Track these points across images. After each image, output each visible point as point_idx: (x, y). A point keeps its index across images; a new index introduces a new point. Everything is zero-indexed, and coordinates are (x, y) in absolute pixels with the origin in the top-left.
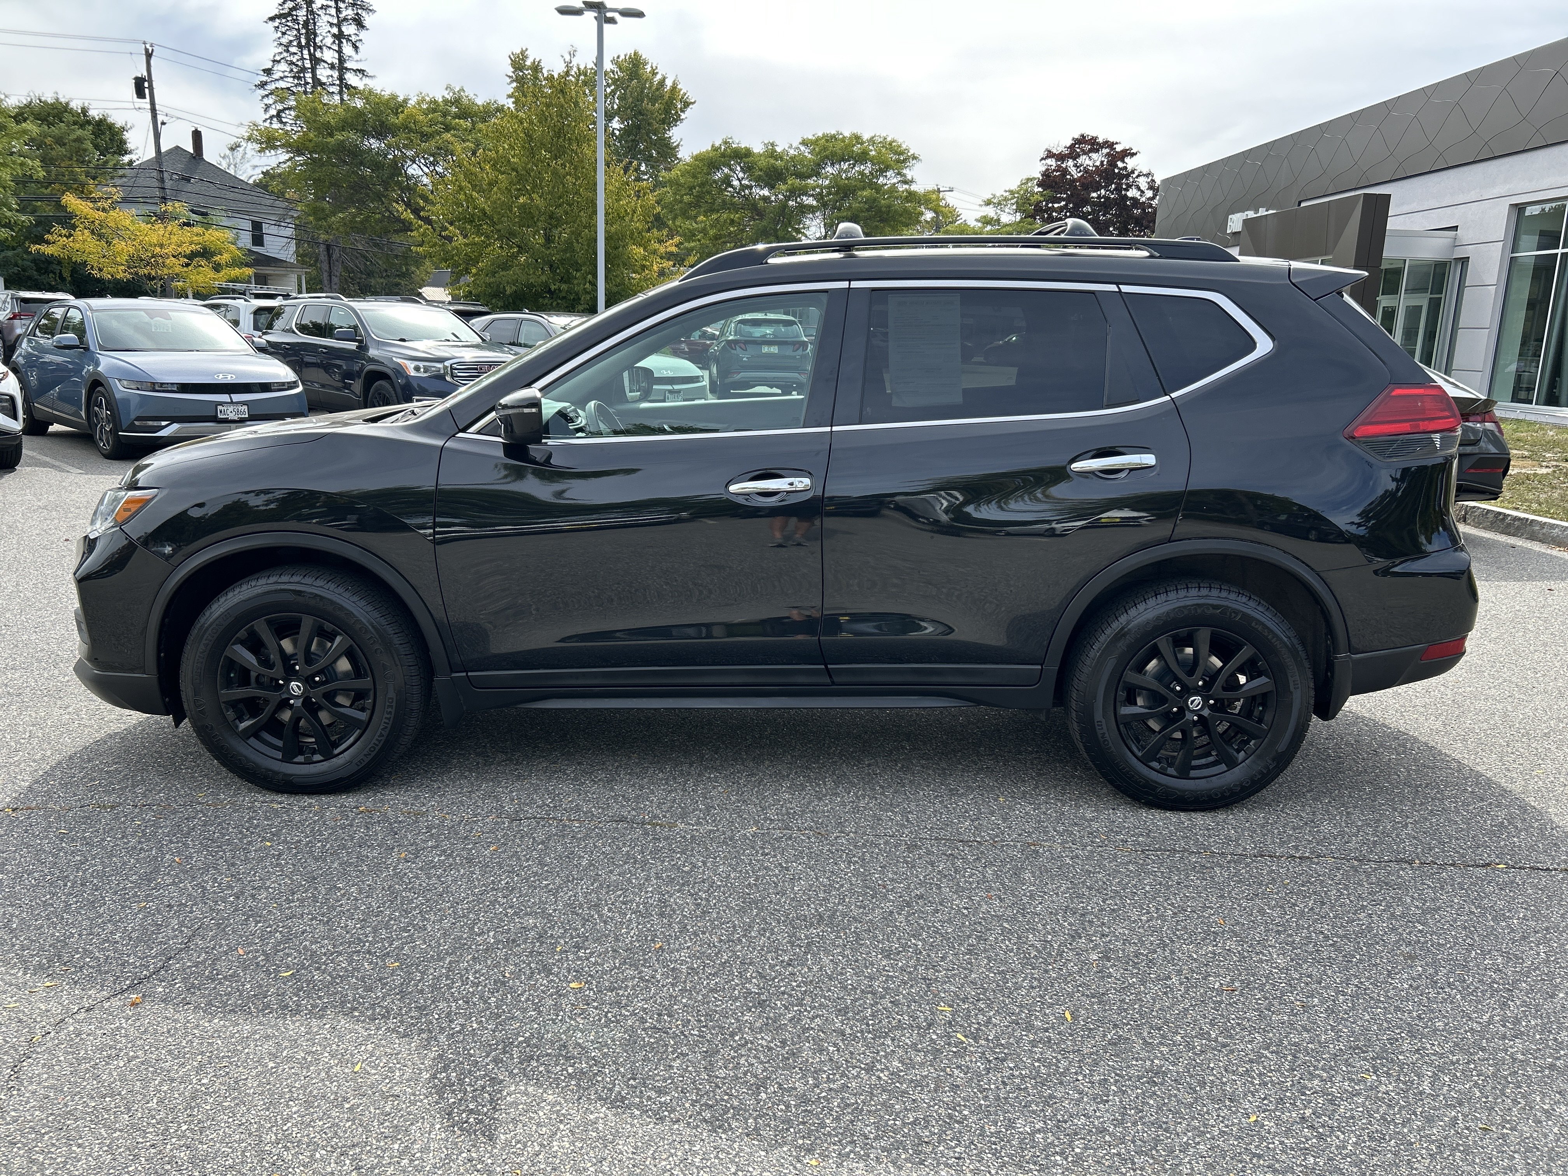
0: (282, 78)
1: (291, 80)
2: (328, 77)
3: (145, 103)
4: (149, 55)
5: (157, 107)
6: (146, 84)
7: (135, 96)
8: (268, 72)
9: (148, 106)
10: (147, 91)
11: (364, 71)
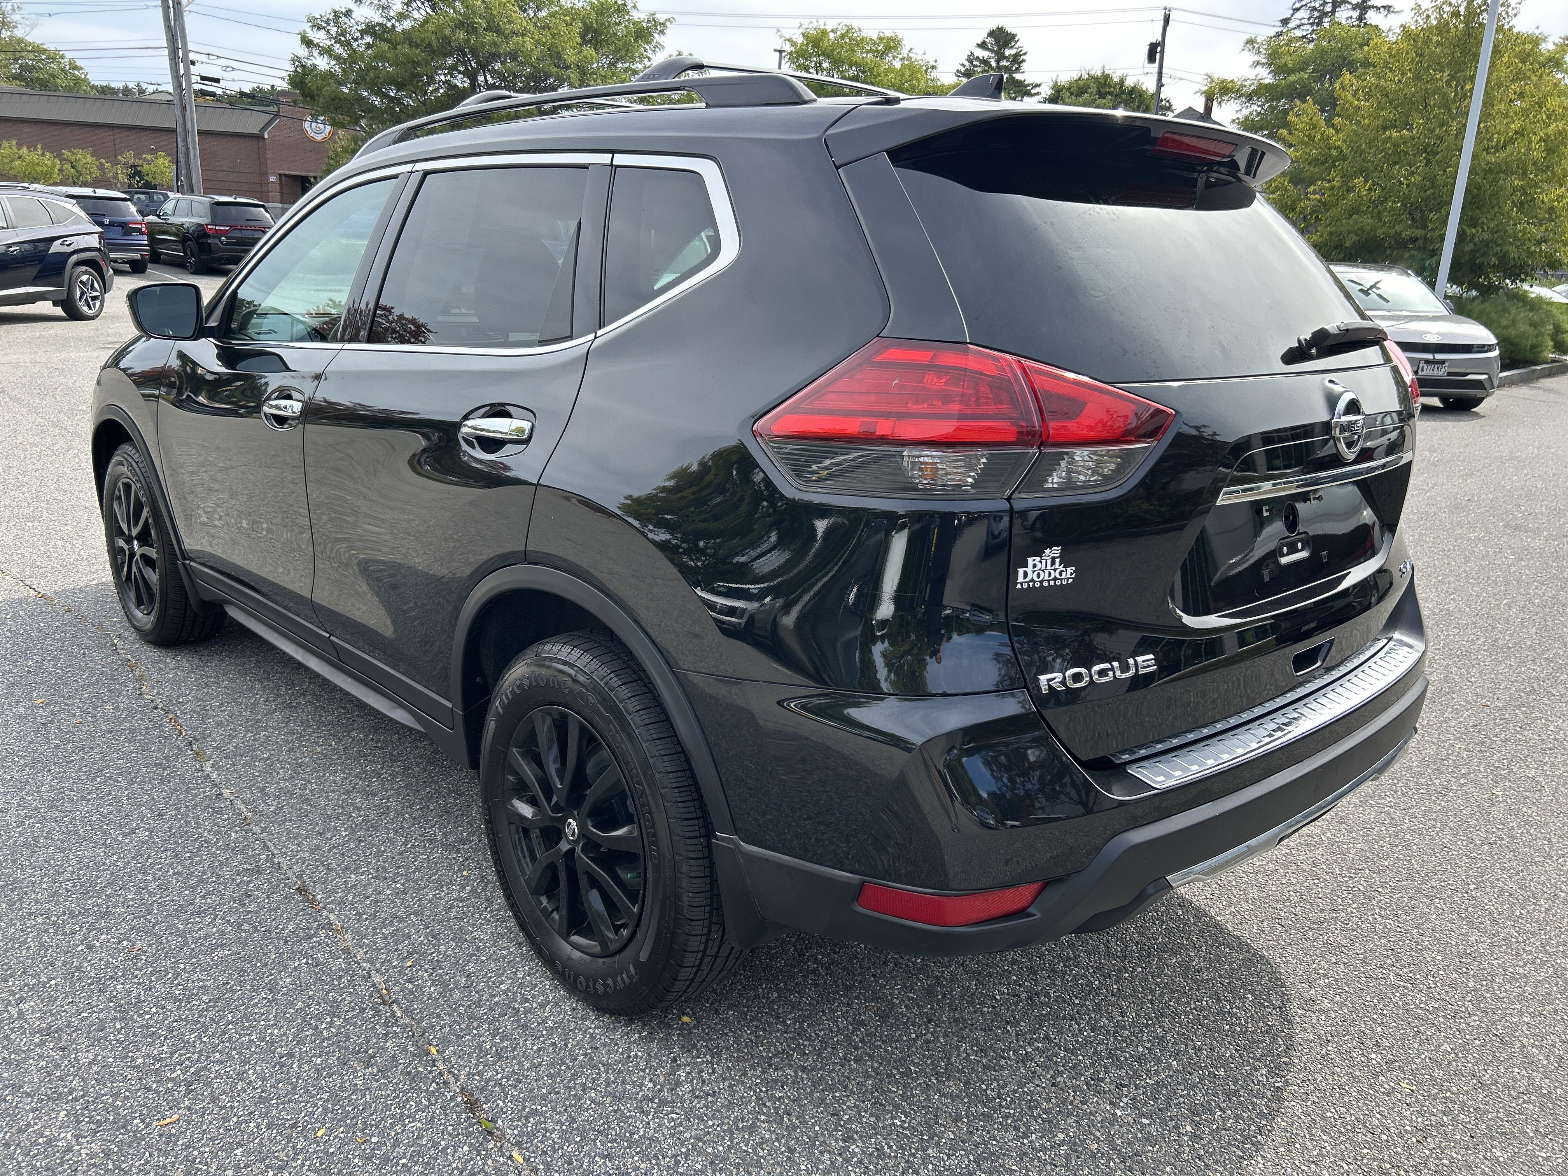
0: (1299, 26)
1: (1308, 27)
2: (1347, 18)
3: (1154, 68)
4: (1167, 20)
5: (1164, 70)
6: (1159, 49)
7: (1147, 61)
8: (1285, 22)
9: (1156, 70)
10: (1158, 55)
11: (1390, 7)
